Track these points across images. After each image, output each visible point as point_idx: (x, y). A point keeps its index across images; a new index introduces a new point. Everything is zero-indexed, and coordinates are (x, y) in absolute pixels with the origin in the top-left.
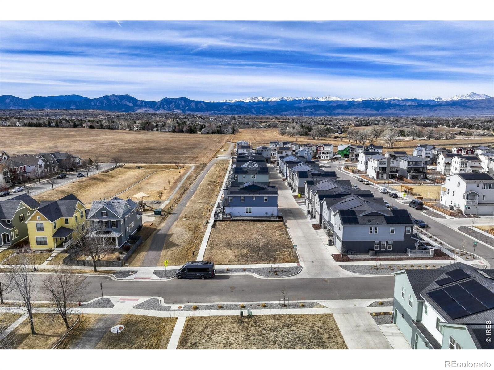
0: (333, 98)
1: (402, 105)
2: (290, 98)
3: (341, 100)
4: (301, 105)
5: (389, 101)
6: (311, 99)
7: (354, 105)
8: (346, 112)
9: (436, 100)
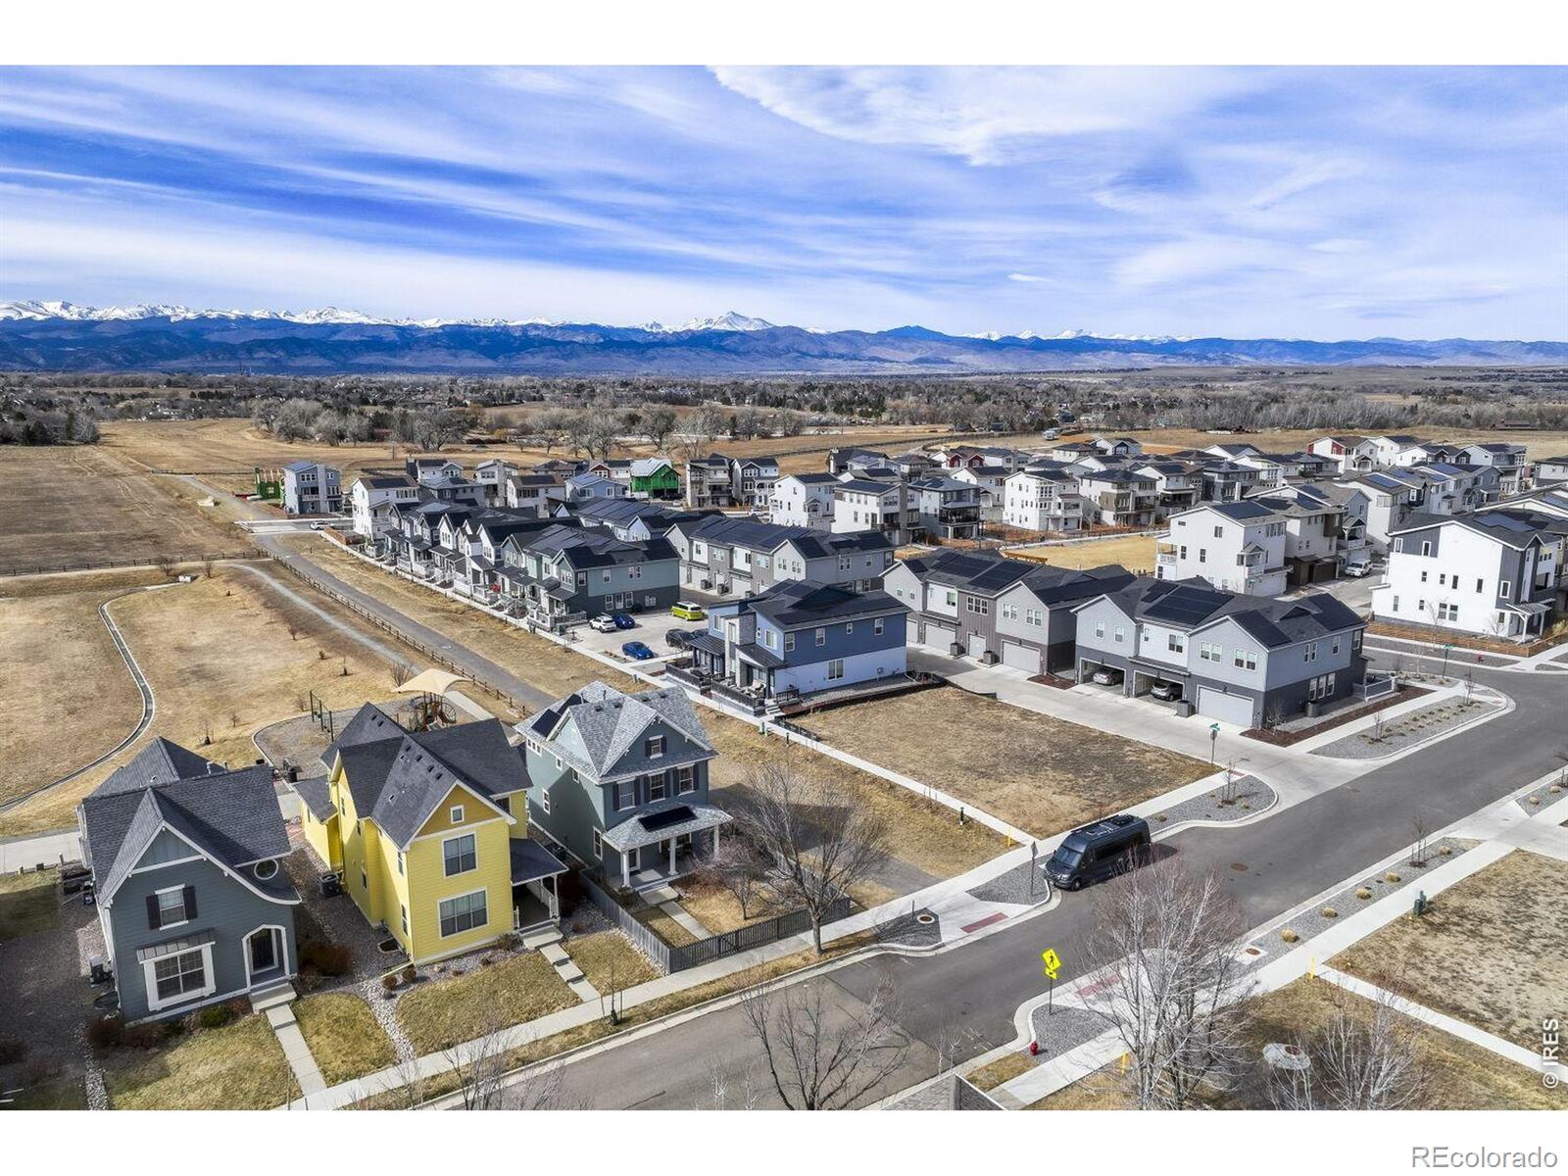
0: (342, 314)
1: (560, 342)
2: (182, 310)
3: (371, 322)
4: (231, 338)
5: (524, 329)
6: (266, 316)
7: (418, 341)
8: (396, 362)
9: (648, 330)
